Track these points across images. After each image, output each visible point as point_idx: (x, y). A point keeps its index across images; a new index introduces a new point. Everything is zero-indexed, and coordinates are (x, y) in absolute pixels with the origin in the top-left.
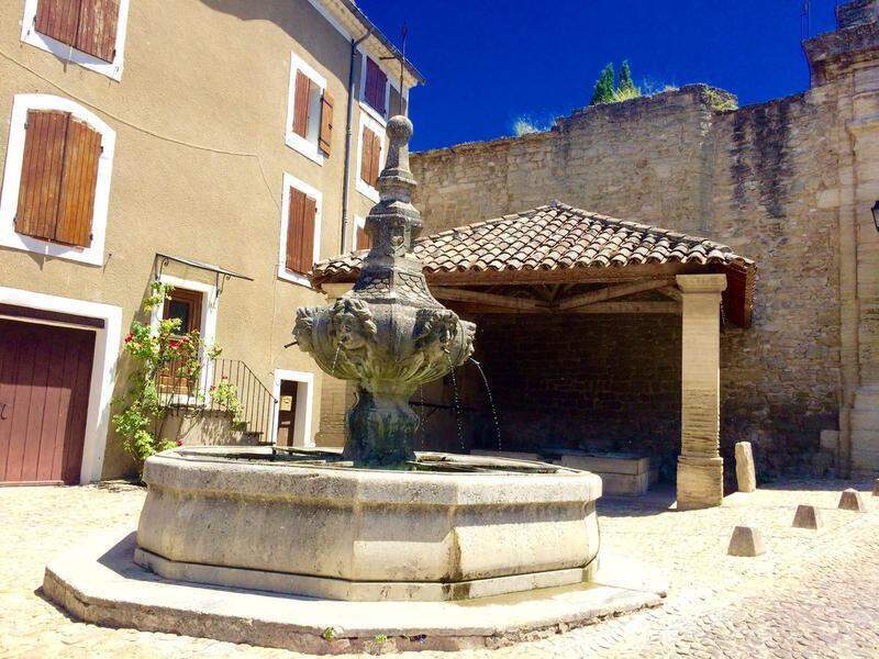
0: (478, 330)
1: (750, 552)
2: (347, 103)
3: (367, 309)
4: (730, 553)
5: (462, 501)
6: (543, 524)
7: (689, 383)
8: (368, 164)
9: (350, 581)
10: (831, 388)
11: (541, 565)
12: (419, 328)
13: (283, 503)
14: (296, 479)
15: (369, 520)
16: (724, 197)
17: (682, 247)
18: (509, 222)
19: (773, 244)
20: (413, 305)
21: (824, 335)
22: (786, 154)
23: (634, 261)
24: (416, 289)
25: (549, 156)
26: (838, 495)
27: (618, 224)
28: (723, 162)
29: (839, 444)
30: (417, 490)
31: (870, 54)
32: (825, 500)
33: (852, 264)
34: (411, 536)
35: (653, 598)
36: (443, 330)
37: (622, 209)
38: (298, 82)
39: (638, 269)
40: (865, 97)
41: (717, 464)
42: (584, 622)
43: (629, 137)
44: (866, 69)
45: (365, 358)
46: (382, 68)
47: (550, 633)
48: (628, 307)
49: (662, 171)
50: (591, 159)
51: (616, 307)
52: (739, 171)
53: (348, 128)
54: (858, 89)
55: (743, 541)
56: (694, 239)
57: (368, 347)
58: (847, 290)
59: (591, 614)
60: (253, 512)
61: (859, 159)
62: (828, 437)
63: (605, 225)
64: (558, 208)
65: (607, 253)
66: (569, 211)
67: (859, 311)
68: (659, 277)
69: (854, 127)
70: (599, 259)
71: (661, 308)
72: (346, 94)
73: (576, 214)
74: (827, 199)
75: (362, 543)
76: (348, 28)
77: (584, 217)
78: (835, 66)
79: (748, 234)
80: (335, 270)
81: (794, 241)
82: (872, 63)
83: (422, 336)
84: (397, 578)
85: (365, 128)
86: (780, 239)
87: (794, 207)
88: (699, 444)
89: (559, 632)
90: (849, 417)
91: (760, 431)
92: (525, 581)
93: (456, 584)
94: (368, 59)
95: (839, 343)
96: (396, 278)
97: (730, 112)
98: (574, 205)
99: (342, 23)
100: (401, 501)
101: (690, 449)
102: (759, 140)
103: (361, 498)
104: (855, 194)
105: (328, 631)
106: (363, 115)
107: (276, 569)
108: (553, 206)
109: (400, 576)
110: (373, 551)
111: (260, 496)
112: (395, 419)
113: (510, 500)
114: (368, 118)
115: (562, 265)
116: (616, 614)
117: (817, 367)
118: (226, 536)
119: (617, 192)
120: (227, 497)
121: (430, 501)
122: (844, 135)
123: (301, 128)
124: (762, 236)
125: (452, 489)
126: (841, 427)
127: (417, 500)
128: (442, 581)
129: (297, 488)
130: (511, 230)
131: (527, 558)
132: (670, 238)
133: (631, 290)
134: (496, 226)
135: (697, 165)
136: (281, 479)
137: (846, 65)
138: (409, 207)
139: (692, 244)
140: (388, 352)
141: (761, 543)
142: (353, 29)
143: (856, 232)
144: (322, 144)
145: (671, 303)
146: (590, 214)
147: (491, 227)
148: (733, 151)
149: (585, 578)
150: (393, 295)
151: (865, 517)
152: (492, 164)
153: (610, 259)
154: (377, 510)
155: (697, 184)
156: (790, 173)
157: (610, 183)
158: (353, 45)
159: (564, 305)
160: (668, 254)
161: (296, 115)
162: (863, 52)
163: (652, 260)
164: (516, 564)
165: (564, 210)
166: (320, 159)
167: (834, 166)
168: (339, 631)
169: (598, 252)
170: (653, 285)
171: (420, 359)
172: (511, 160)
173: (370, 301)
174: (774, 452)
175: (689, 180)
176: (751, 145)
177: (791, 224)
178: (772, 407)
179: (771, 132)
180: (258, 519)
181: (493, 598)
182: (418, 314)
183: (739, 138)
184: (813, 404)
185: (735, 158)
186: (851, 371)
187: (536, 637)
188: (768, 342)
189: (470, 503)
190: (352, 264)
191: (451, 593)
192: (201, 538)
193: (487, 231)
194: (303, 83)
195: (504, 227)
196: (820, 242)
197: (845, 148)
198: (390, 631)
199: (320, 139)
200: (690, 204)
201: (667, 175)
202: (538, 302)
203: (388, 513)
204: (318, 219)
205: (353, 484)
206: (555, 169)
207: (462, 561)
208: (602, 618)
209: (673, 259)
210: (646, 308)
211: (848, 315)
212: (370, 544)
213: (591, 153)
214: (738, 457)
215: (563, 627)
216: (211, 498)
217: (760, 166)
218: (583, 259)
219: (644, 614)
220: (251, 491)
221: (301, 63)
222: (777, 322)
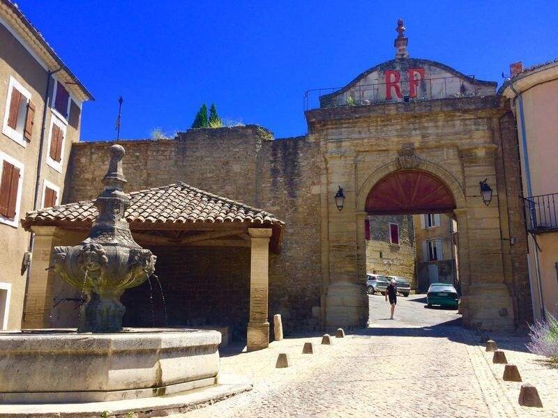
0: (157, 259)
1: (286, 366)
2: (43, 109)
3: (103, 249)
4: (277, 367)
5: (163, 346)
6: (198, 356)
7: (253, 284)
8: (55, 147)
9: (106, 391)
10: (317, 285)
11: (197, 377)
12: (131, 258)
13: (66, 354)
14: (74, 341)
15: (116, 359)
16: (266, 185)
17: (251, 214)
18: (154, 193)
19: (291, 211)
20: (126, 246)
21: (314, 258)
22: (297, 165)
23: (227, 220)
24: (126, 237)
25: (173, 154)
26: (321, 339)
27: (217, 198)
28: (267, 166)
29: (320, 313)
30: (141, 342)
31: (334, 122)
32: (316, 341)
33: (326, 223)
34: (138, 366)
35: (248, 387)
36: (144, 260)
37: (215, 187)
38: (13, 95)
39: (229, 224)
40: (332, 142)
41: (266, 326)
42: (220, 399)
43: (219, 148)
44: (332, 128)
45: (100, 275)
46: (67, 89)
47: (207, 404)
48: (220, 243)
49: (236, 168)
50: (198, 157)
51: (213, 243)
52: (275, 172)
53: (43, 124)
54: (329, 137)
55: (282, 361)
56: (257, 210)
57: (102, 270)
58: (324, 235)
59: (223, 395)
60: (47, 362)
61: (330, 171)
62: (315, 310)
63: (210, 198)
64: (182, 186)
65: (213, 215)
66: (188, 188)
67: (330, 247)
68: (240, 228)
69: (327, 156)
70: (209, 218)
71: (237, 243)
72: (42, 103)
73: (193, 190)
74: (316, 190)
75: (113, 371)
76: (46, 63)
77: (197, 193)
78: (319, 125)
79: (279, 204)
80: (42, 218)
81: (301, 209)
82: (335, 126)
83: (132, 263)
84: (130, 388)
85: (54, 124)
86: (294, 209)
87: (301, 192)
88: (258, 316)
89: (210, 404)
90: (325, 300)
91: (284, 309)
92: (189, 385)
93: (159, 388)
94: (59, 83)
95: (320, 262)
96: (116, 232)
97: (271, 141)
98: (191, 185)
99: (43, 60)
100: (133, 348)
101: (254, 319)
102: (284, 157)
103: (113, 348)
104: (328, 188)
105: (105, 413)
106: (53, 117)
107: (61, 390)
108: (179, 184)
109: (132, 386)
110: (118, 375)
111: (51, 352)
112: (113, 308)
113: (184, 345)
114: (56, 119)
115: (189, 221)
116: (233, 395)
117: (311, 274)
118: (30, 375)
119: (211, 177)
120: (29, 354)
121: (148, 347)
122: (323, 159)
123: (13, 123)
124: (286, 206)
125: (159, 341)
126: (322, 304)
127: (141, 347)
128: (152, 387)
129: (75, 346)
130: (156, 197)
131: (191, 374)
132: (244, 208)
133: (223, 234)
134: (145, 195)
135: (253, 167)
136: (66, 342)
137: (324, 125)
138: (122, 193)
139: (256, 213)
140: (114, 272)
141: (290, 361)
142: (50, 64)
143: (328, 207)
144: (27, 134)
145: (242, 241)
146: (201, 191)
147: (143, 195)
148: (272, 161)
149: (216, 382)
150: (115, 241)
151: (333, 347)
152: (138, 154)
153: (214, 219)
154: (120, 354)
155: (254, 176)
156: (299, 175)
157: (208, 172)
158: (50, 74)
159: (185, 241)
160: (244, 217)
161: (11, 115)
162: (331, 120)
163: (237, 220)
164: (187, 377)
165: (185, 187)
166: (24, 143)
167: (319, 174)
168: (110, 412)
169: (208, 214)
170: (235, 232)
171: (130, 275)
172: (149, 153)
173: (103, 245)
174: (290, 319)
175: (250, 174)
176: (280, 159)
177: (300, 201)
178: (290, 296)
179: (289, 154)
180: (50, 365)
181: (176, 394)
182: (131, 252)
183: (274, 155)
184: (308, 294)
185: (273, 165)
186: (326, 275)
187: (201, 407)
188: (288, 261)
189: (167, 347)
190: (55, 214)
191: (157, 393)
192: (13, 378)
193: (140, 197)
194: (17, 95)
195: (151, 196)
196: (313, 211)
197: (323, 166)
198: (135, 409)
199: (25, 131)
200: (250, 187)
201: (239, 170)
202: (168, 239)
203: (126, 355)
204: (21, 181)
205: (109, 341)
206: (176, 161)
207: (163, 376)
208: (228, 396)
209: (247, 220)
210: (229, 243)
211: (324, 249)
212: (117, 371)
213: (198, 154)
214: (275, 322)
215: (212, 401)
216: (19, 355)
217: (285, 170)
218: (200, 218)
219: (246, 393)
220: (46, 349)
221: (15, 83)
222: (292, 251)
